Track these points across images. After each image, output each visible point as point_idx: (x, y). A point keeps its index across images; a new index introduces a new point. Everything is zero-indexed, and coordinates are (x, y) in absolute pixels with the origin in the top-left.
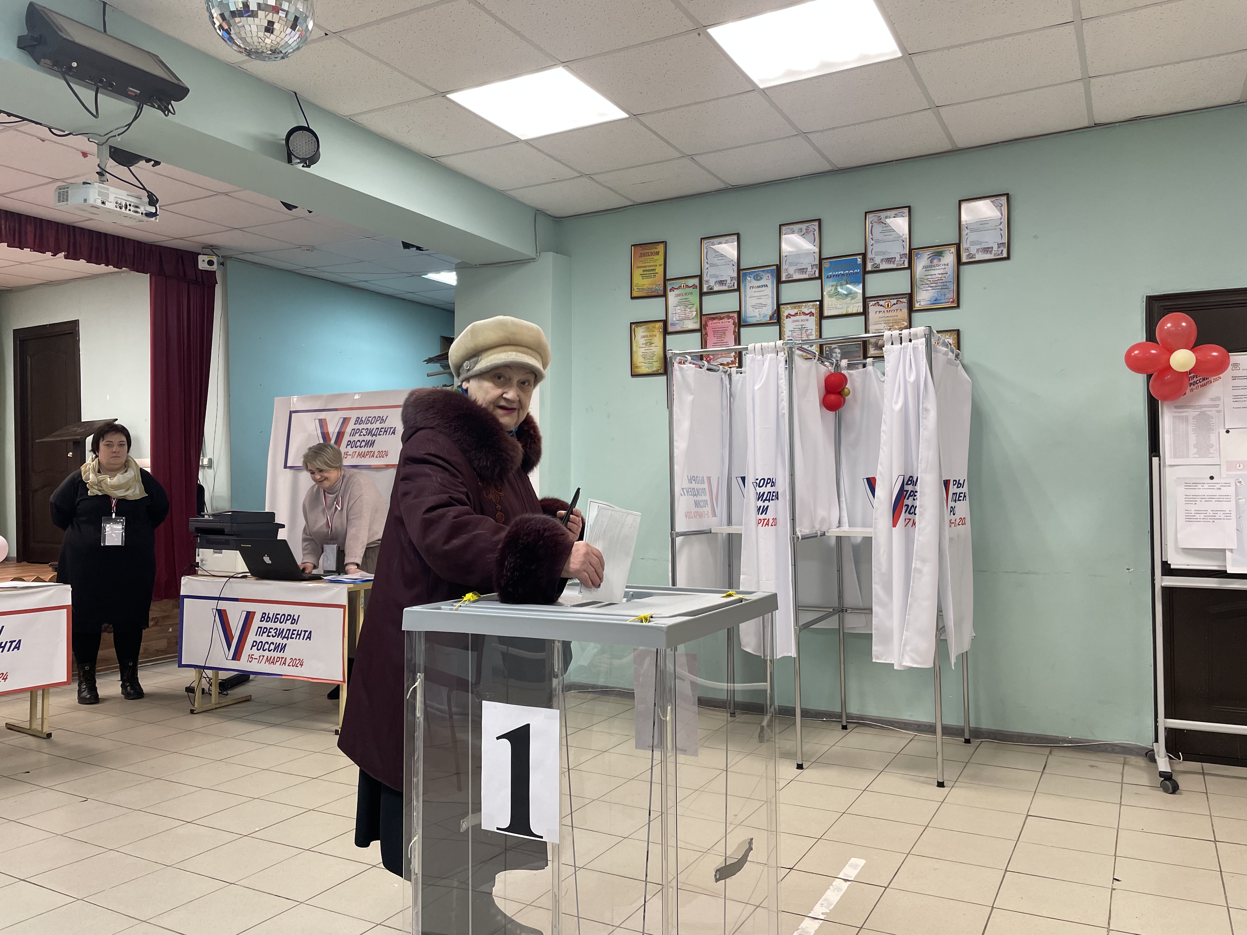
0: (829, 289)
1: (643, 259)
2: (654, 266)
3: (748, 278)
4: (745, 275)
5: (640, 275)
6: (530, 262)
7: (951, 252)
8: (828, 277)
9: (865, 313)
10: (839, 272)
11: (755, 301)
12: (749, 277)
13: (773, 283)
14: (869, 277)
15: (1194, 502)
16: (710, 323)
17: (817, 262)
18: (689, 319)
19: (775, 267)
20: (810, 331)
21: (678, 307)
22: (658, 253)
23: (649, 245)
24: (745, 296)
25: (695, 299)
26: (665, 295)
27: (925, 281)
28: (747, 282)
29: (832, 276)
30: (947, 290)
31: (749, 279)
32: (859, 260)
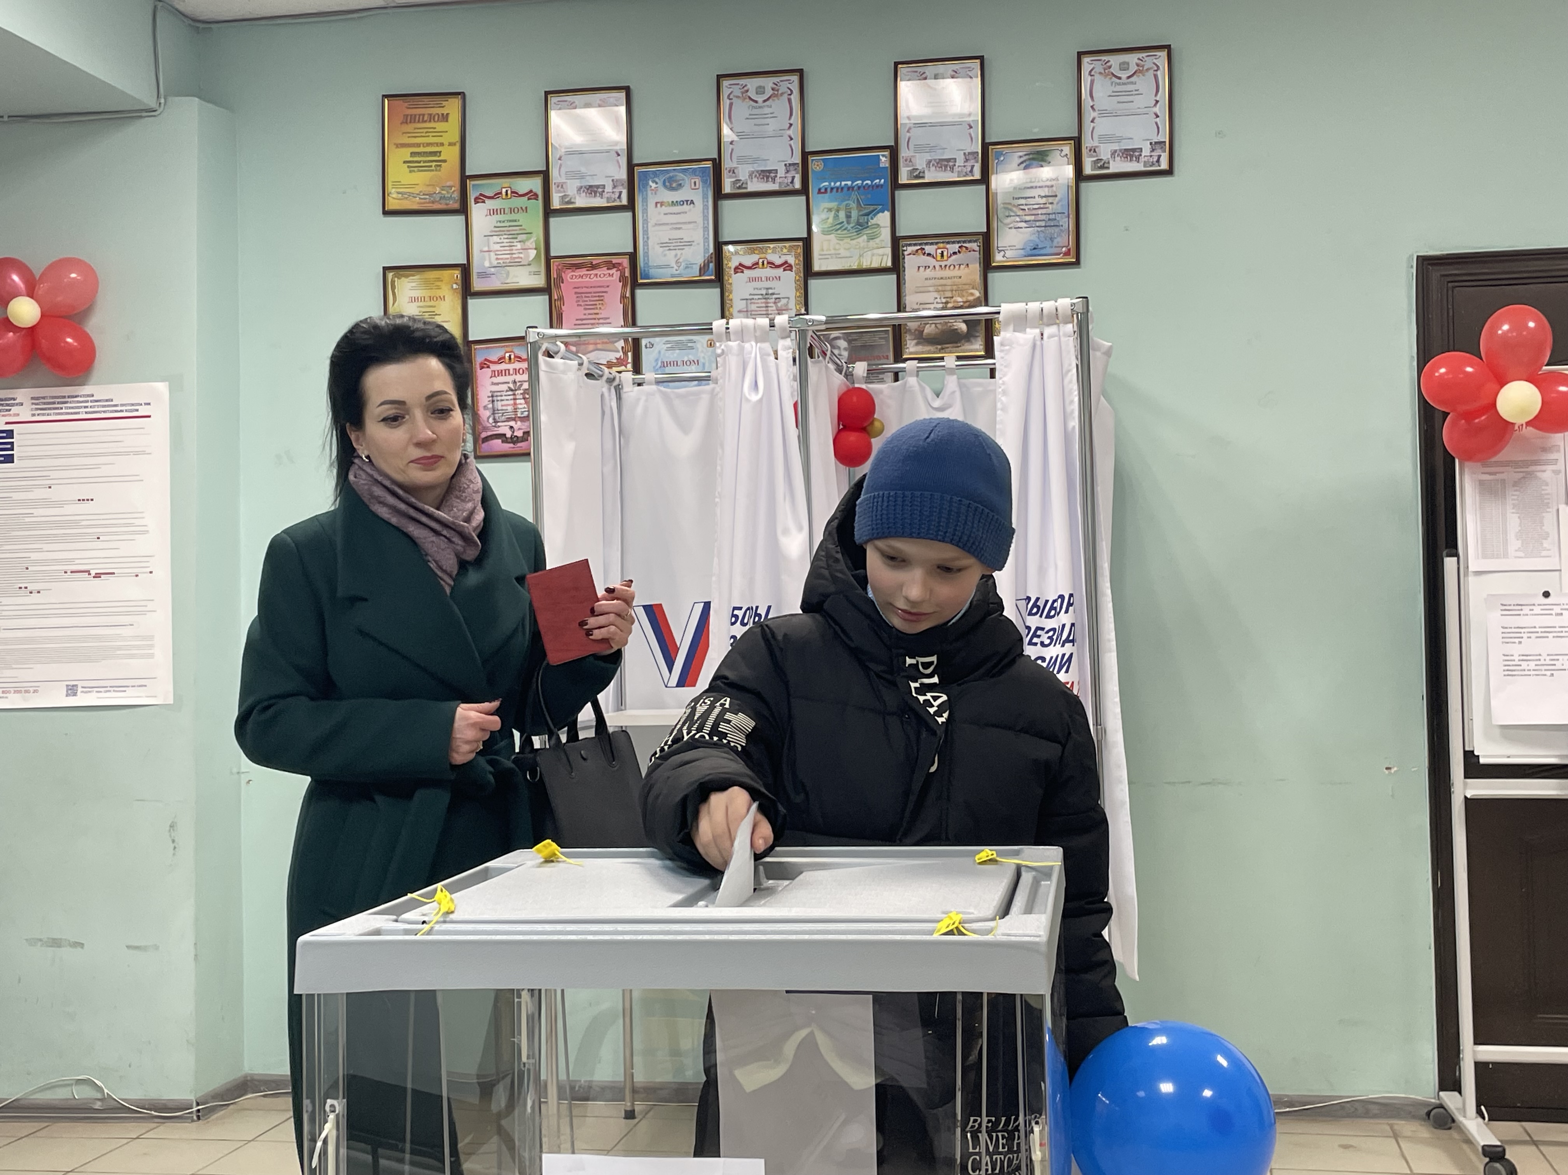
0: (824, 216)
1: (410, 127)
2: (437, 144)
3: (651, 183)
4: (645, 176)
5: (405, 162)
6: (141, 117)
7: (1063, 153)
8: (819, 192)
9: (897, 267)
10: (843, 183)
11: (665, 234)
12: (654, 182)
13: (705, 197)
14: (901, 195)
15: (1517, 640)
16: (568, 275)
17: (797, 159)
18: (520, 265)
19: (709, 164)
20: (784, 301)
21: (496, 239)
22: (445, 118)
23: (426, 100)
24: (646, 221)
25: (533, 220)
26: (463, 210)
27: (1014, 209)
28: (649, 192)
29: (829, 190)
30: (1057, 229)
31: (653, 185)
32: (884, 160)
